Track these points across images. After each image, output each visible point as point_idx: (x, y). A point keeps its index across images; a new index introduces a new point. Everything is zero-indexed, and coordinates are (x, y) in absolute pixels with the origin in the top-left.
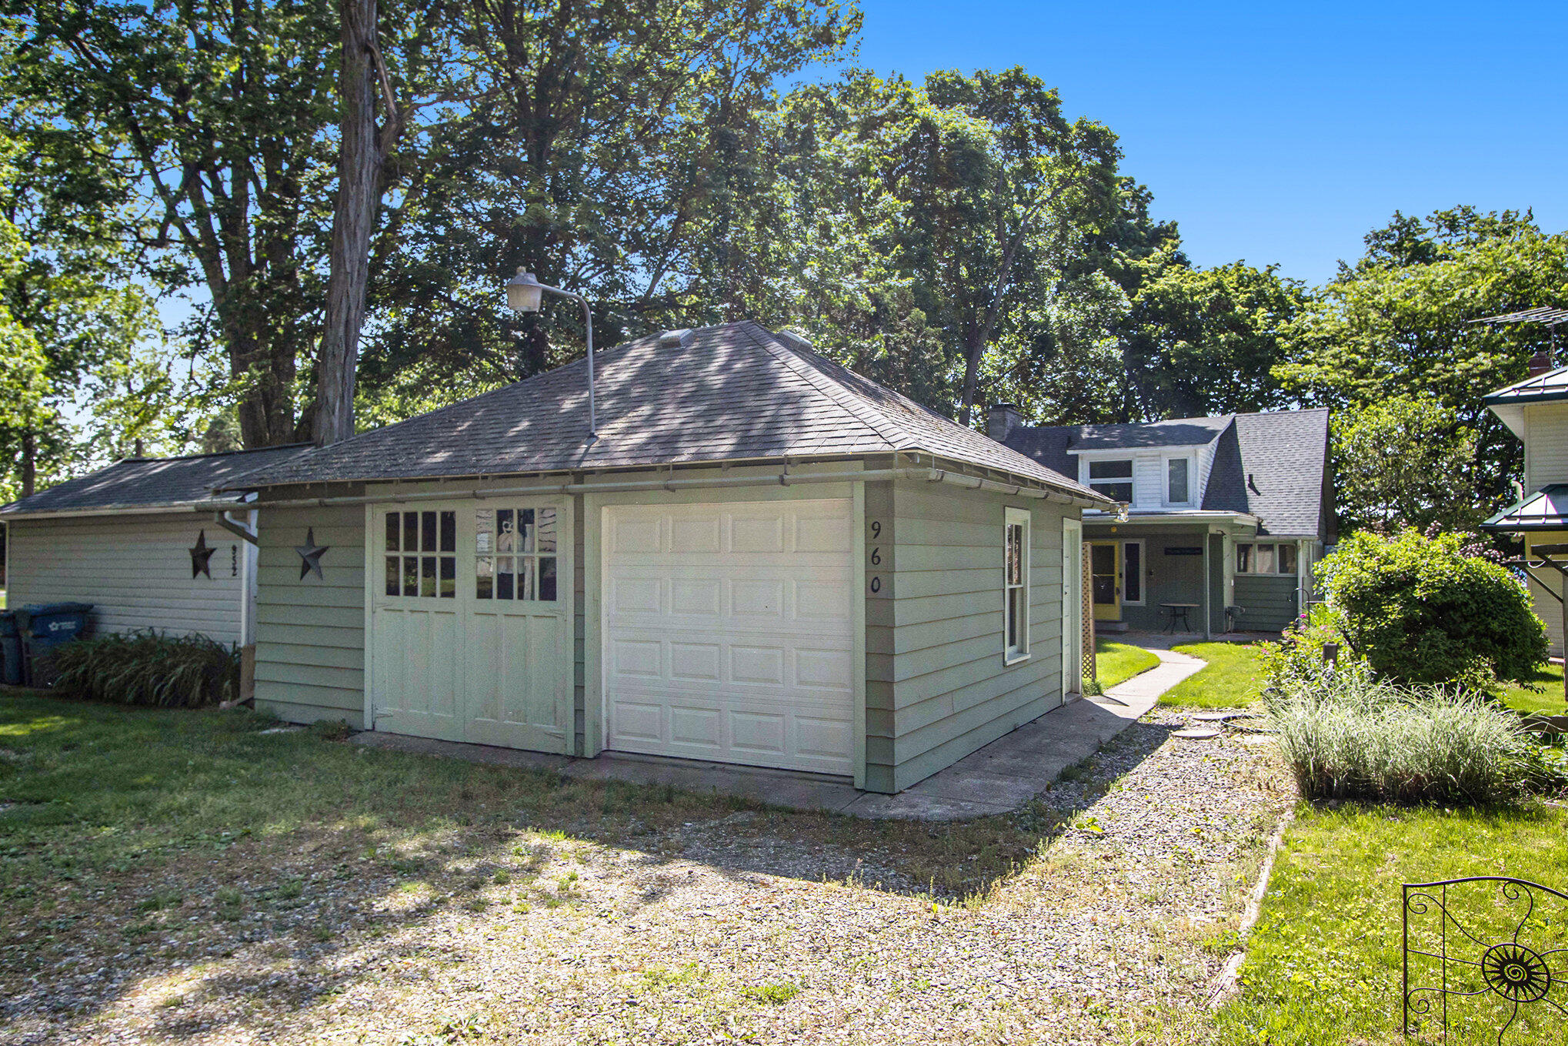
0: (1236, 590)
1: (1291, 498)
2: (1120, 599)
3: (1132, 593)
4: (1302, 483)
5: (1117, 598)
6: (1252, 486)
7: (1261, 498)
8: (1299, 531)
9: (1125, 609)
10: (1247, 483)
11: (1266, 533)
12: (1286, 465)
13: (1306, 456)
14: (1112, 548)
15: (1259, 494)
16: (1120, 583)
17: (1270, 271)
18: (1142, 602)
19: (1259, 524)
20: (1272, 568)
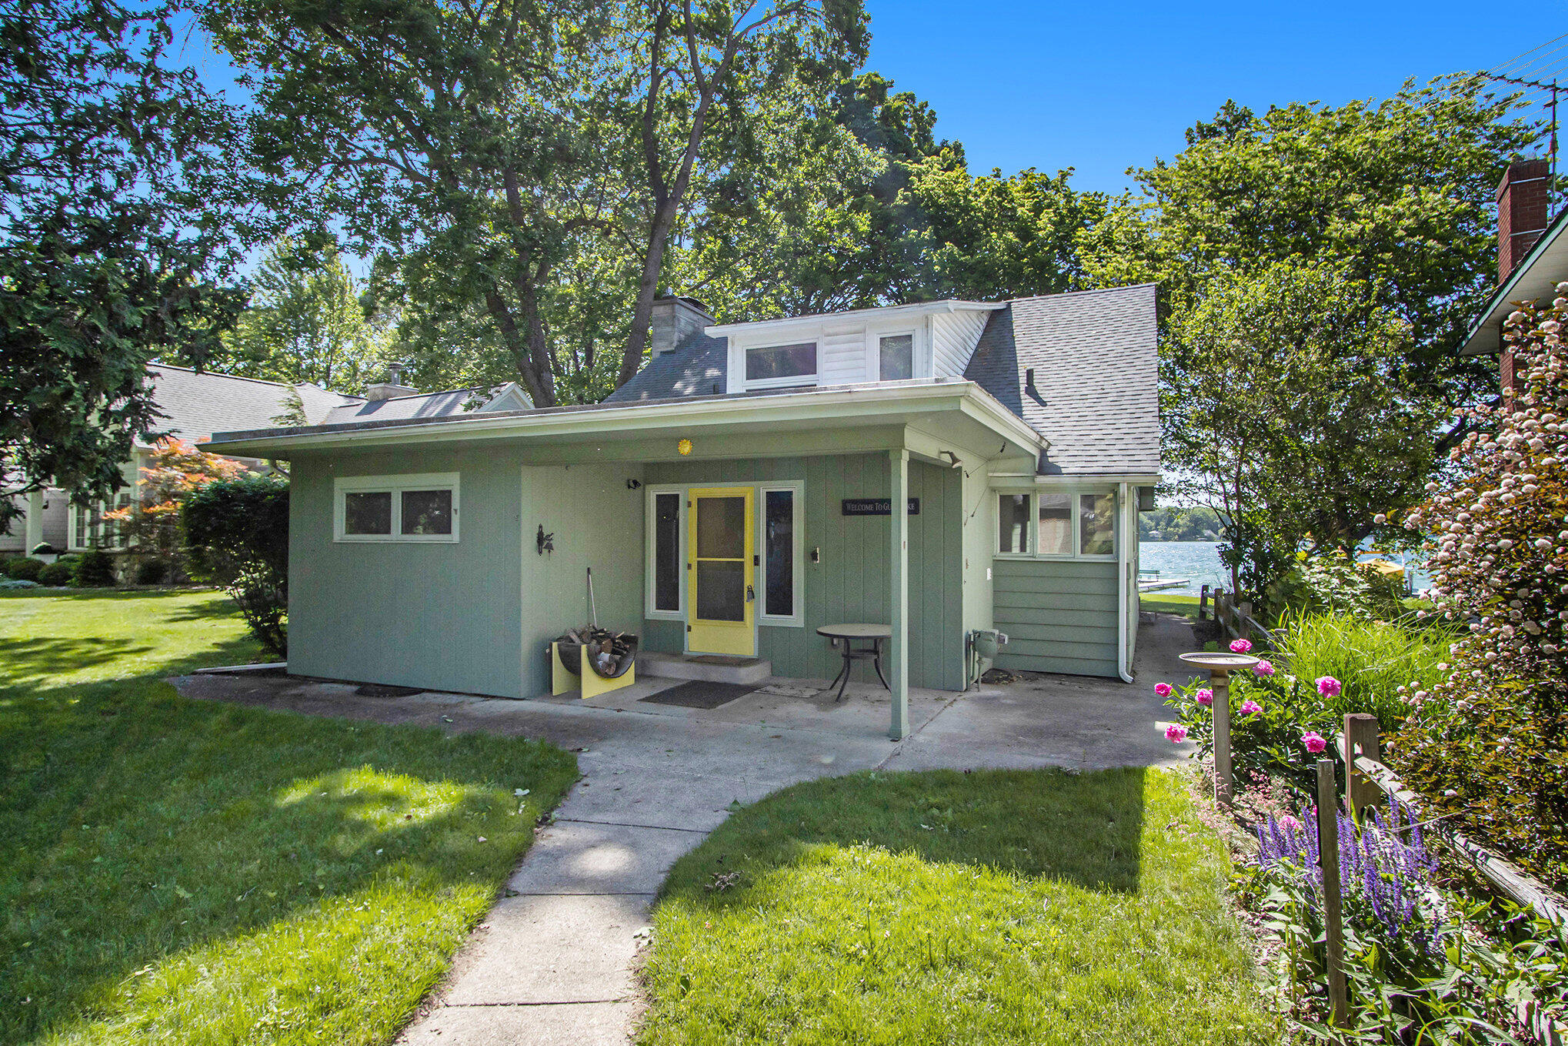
0: (998, 589)
1: (1102, 407)
2: (755, 611)
3: (779, 600)
4: (1121, 384)
5: (748, 608)
6: (1031, 391)
7: (1048, 411)
8: (1123, 465)
9: (764, 632)
10: (1023, 387)
11: (1056, 471)
12: (1091, 358)
13: (1125, 343)
14: (740, 501)
15: (1043, 404)
16: (756, 577)
17: (1063, 176)
18: (796, 619)
19: (1043, 452)
20: (1067, 544)
